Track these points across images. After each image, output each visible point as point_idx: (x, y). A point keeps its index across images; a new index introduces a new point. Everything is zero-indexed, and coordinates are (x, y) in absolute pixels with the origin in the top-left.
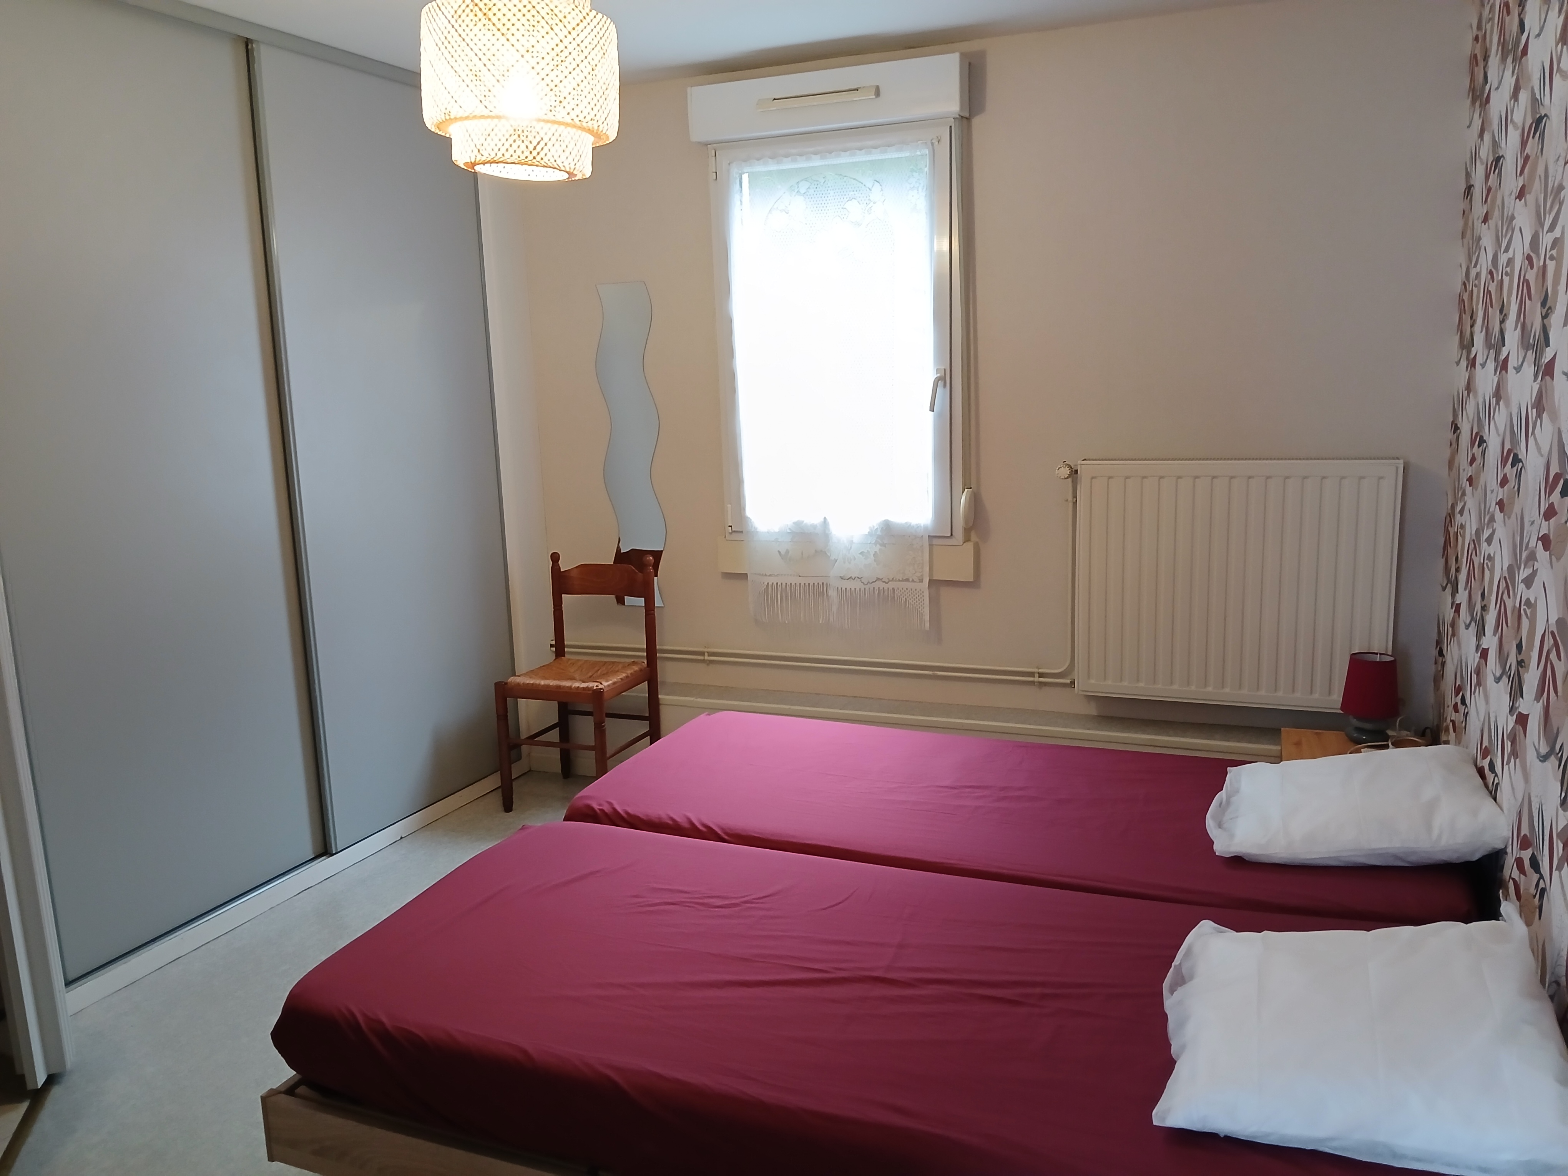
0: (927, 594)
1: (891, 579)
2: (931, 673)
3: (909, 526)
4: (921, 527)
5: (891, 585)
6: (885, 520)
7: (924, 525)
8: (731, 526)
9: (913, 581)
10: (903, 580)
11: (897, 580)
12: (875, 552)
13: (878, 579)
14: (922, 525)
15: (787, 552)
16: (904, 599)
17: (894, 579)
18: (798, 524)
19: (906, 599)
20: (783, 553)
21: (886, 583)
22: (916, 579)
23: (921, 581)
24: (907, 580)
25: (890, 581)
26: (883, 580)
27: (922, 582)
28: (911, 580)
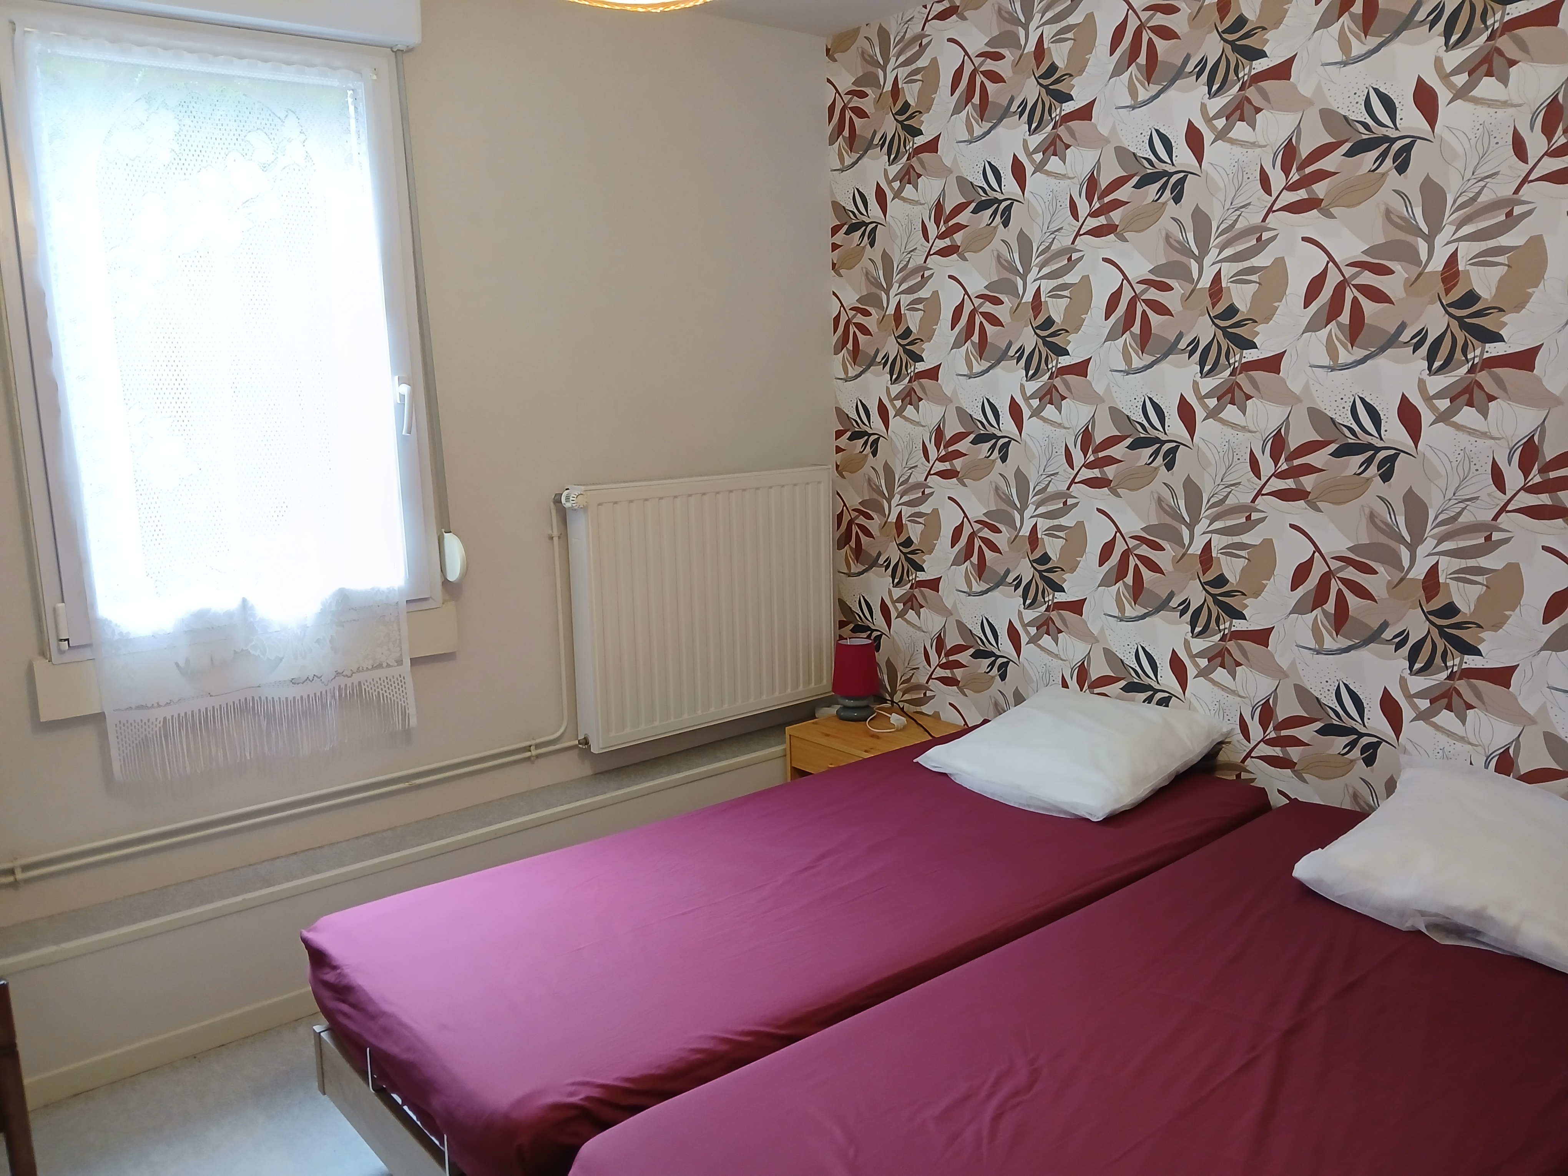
0: (409, 680)
1: (355, 670)
2: (407, 784)
3: (378, 592)
4: (394, 590)
5: (356, 679)
6: (340, 589)
7: (398, 588)
8: (68, 640)
9: (388, 666)
10: (373, 668)
11: (365, 669)
12: (331, 636)
13: (338, 674)
14: (396, 588)
15: (187, 661)
16: (377, 693)
17: (361, 669)
18: (201, 615)
19: (379, 692)
20: (182, 664)
21: (349, 677)
22: (392, 662)
23: (400, 662)
24: (380, 666)
25: (354, 673)
26: (344, 674)
27: (402, 664)
28: (385, 665)
